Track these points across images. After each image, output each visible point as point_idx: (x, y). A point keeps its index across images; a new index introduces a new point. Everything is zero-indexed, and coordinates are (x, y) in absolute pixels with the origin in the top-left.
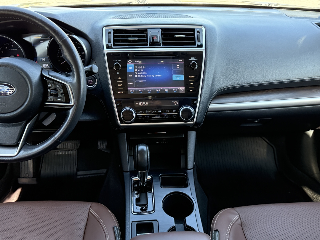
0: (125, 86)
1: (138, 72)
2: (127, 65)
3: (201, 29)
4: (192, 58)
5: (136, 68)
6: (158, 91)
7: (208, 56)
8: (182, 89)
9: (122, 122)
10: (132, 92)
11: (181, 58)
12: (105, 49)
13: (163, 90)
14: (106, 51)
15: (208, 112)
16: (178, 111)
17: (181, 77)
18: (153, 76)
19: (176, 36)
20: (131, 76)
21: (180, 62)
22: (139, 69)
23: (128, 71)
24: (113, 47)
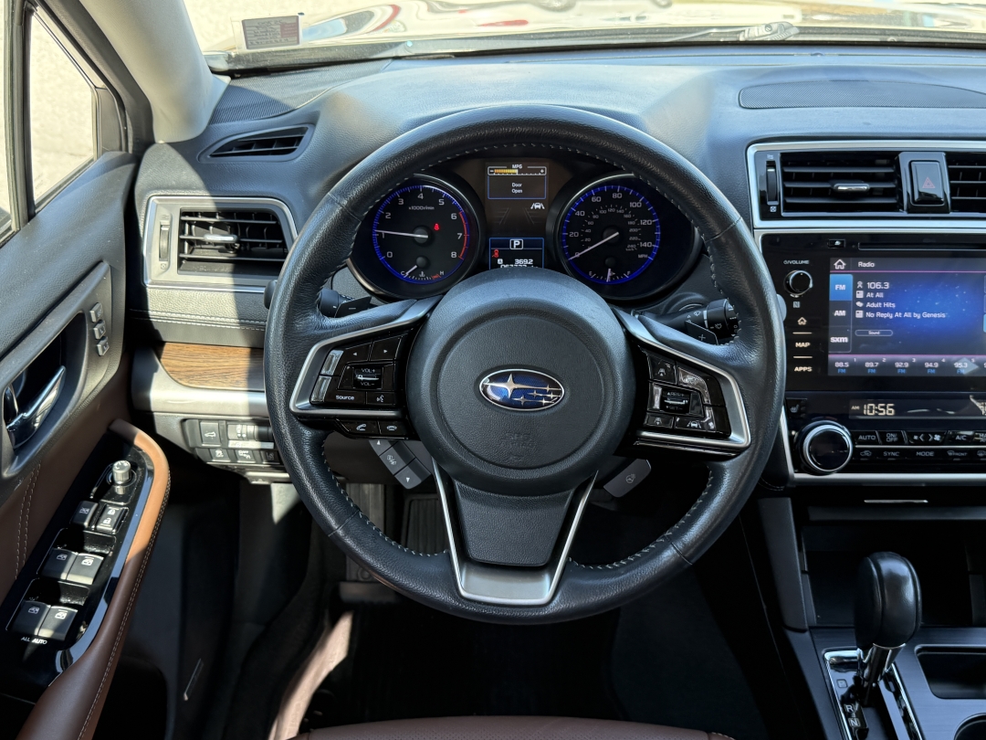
0: (820, 351)
1: (865, 300)
2: (831, 276)
5: (860, 289)
6: (930, 368)
10: (843, 368)
12: (757, 221)
13: (950, 366)
14: (761, 227)
18: (916, 315)
20: (842, 313)
22: (871, 291)
23: (832, 298)
24: (783, 214)
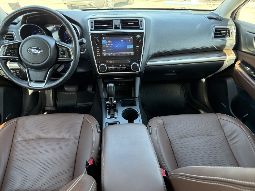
0: (101, 52)
1: (108, 44)
2: (102, 40)
3: (143, 20)
4: (137, 36)
5: (107, 42)
6: (119, 55)
7: (146, 34)
8: (132, 53)
9: (100, 72)
10: (105, 55)
11: (131, 36)
12: (90, 31)
13: (122, 54)
14: (90, 32)
15: (146, 66)
16: (130, 66)
17: (131, 47)
18: (116, 46)
19: (129, 23)
20: (104, 46)
21: (131, 38)
22: (109, 42)
23: (102, 44)
24: (94, 30)
